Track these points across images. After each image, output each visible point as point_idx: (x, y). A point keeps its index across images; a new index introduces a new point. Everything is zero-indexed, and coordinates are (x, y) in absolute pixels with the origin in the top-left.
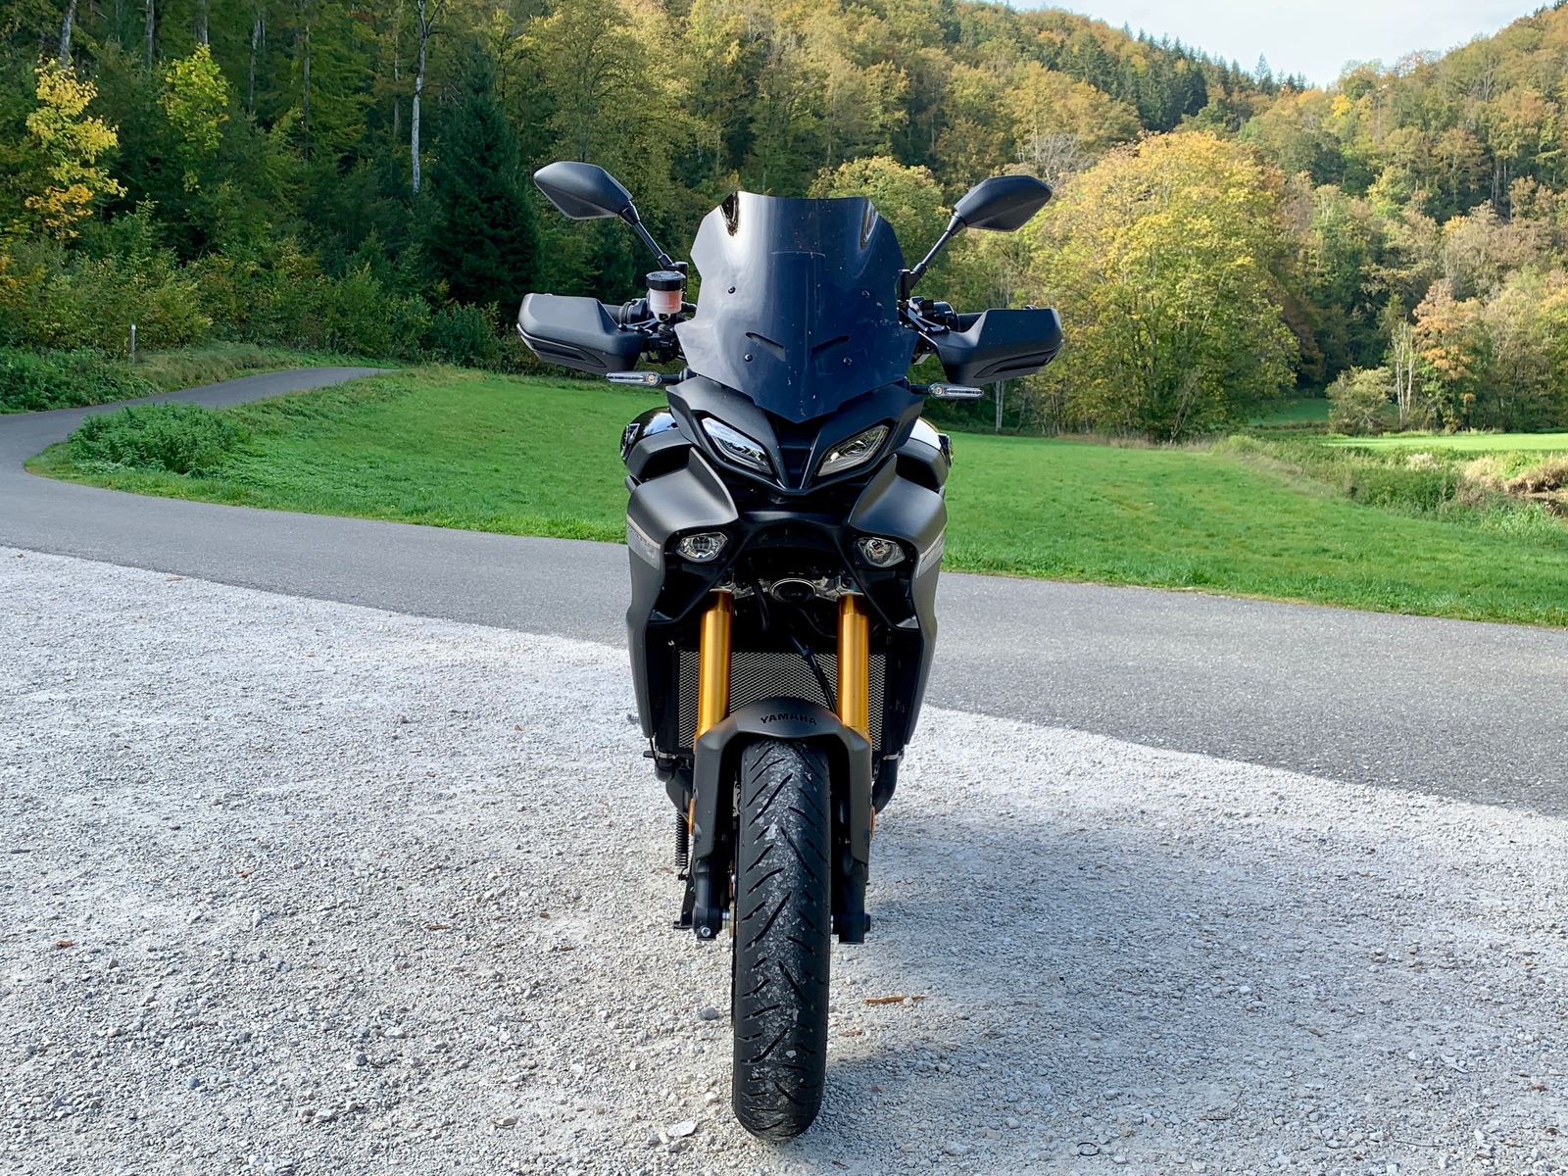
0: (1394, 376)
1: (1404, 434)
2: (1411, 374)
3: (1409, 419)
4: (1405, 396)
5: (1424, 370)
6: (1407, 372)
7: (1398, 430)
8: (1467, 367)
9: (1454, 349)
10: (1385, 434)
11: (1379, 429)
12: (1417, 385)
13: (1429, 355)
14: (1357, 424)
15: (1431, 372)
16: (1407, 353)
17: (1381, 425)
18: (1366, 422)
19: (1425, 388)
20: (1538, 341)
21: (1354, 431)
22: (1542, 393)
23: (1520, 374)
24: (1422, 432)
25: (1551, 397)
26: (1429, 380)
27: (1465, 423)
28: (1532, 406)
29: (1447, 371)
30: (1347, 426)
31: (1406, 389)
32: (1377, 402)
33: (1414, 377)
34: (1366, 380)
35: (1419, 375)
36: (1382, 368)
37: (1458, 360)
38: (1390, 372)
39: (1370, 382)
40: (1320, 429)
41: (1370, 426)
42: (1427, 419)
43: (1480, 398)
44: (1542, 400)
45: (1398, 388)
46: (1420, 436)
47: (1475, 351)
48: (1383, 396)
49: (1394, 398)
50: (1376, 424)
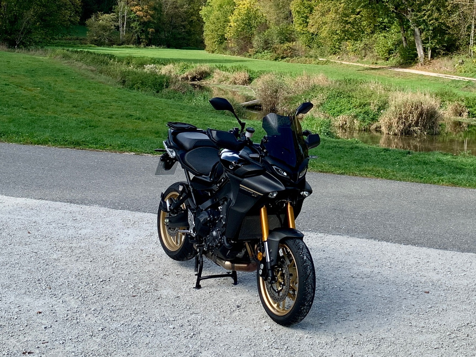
0: (118, 18)
1: (122, 46)
2: (126, 17)
3: (125, 39)
4: (123, 27)
5: (132, 16)
6: (124, 16)
7: (120, 44)
8: (151, 16)
9: (145, 7)
10: (114, 46)
11: (111, 44)
12: (128, 23)
13: (134, 9)
14: (101, 39)
15: (135, 17)
16: (124, 7)
17: (112, 41)
18: (105, 39)
19: (132, 25)
20: (182, 6)
21: (99, 43)
22: (183, 30)
23: (174, 20)
24: (131, 46)
25: (187, 32)
26: (134, 21)
27: (150, 43)
28: (180, 36)
29: (142, 17)
30: (96, 40)
31: (123, 24)
32: (110, 30)
33: (128, 19)
34: (105, 19)
35: (129, 18)
36: (112, 14)
37: (147, 12)
38: (116, 16)
39: (107, 20)
40: (82, 42)
41: (107, 41)
42: (133, 39)
43: (157, 31)
44: (183, 33)
45: (120, 23)
46: (130, 48)
47: (155, 9)
48: (113, 27)
49: (118, 28)
50: (110, 41)
